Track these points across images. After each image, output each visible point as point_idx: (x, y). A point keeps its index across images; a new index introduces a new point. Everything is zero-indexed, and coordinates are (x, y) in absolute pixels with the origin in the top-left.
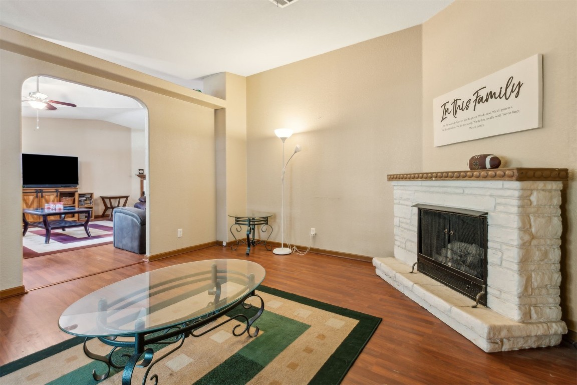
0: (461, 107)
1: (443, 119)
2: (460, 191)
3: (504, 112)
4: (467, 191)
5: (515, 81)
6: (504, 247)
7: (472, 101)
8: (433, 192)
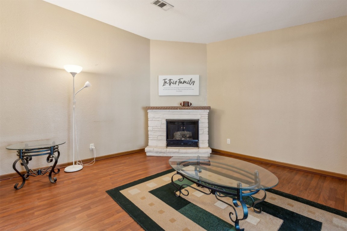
0: (173, 83)
1: (164, 85)
2: (188, 113)
3: (189, 88)
4: (191, 113)
5: (193, 80)
6: (204, 128)
7: (177, 82)
8: (174, 114)
